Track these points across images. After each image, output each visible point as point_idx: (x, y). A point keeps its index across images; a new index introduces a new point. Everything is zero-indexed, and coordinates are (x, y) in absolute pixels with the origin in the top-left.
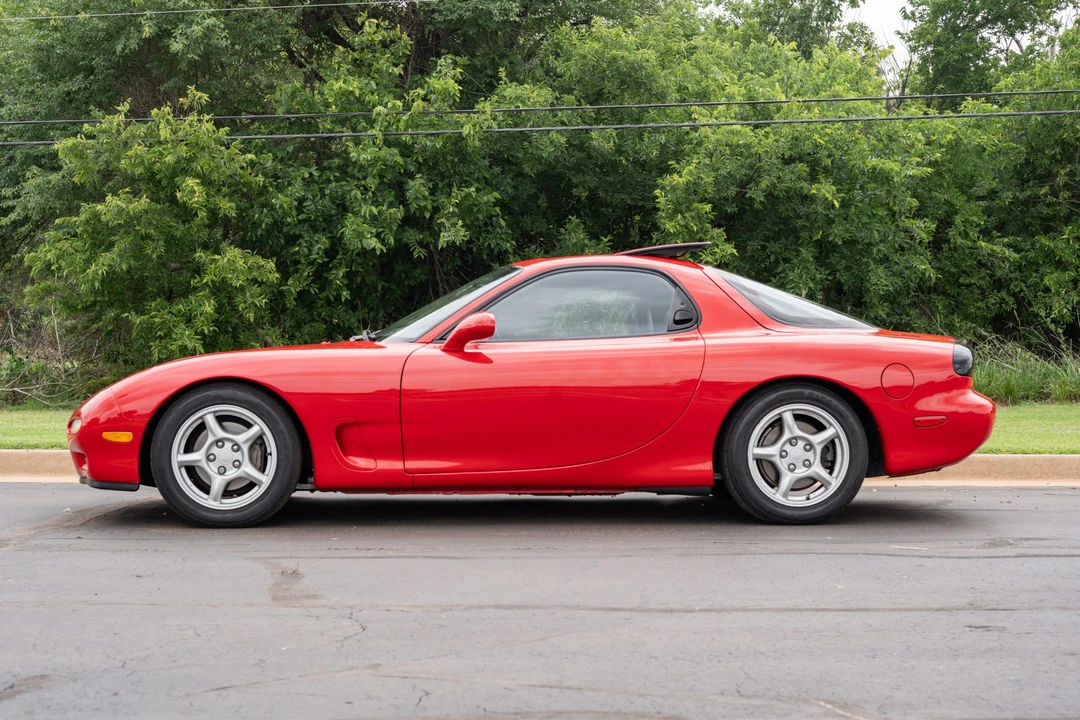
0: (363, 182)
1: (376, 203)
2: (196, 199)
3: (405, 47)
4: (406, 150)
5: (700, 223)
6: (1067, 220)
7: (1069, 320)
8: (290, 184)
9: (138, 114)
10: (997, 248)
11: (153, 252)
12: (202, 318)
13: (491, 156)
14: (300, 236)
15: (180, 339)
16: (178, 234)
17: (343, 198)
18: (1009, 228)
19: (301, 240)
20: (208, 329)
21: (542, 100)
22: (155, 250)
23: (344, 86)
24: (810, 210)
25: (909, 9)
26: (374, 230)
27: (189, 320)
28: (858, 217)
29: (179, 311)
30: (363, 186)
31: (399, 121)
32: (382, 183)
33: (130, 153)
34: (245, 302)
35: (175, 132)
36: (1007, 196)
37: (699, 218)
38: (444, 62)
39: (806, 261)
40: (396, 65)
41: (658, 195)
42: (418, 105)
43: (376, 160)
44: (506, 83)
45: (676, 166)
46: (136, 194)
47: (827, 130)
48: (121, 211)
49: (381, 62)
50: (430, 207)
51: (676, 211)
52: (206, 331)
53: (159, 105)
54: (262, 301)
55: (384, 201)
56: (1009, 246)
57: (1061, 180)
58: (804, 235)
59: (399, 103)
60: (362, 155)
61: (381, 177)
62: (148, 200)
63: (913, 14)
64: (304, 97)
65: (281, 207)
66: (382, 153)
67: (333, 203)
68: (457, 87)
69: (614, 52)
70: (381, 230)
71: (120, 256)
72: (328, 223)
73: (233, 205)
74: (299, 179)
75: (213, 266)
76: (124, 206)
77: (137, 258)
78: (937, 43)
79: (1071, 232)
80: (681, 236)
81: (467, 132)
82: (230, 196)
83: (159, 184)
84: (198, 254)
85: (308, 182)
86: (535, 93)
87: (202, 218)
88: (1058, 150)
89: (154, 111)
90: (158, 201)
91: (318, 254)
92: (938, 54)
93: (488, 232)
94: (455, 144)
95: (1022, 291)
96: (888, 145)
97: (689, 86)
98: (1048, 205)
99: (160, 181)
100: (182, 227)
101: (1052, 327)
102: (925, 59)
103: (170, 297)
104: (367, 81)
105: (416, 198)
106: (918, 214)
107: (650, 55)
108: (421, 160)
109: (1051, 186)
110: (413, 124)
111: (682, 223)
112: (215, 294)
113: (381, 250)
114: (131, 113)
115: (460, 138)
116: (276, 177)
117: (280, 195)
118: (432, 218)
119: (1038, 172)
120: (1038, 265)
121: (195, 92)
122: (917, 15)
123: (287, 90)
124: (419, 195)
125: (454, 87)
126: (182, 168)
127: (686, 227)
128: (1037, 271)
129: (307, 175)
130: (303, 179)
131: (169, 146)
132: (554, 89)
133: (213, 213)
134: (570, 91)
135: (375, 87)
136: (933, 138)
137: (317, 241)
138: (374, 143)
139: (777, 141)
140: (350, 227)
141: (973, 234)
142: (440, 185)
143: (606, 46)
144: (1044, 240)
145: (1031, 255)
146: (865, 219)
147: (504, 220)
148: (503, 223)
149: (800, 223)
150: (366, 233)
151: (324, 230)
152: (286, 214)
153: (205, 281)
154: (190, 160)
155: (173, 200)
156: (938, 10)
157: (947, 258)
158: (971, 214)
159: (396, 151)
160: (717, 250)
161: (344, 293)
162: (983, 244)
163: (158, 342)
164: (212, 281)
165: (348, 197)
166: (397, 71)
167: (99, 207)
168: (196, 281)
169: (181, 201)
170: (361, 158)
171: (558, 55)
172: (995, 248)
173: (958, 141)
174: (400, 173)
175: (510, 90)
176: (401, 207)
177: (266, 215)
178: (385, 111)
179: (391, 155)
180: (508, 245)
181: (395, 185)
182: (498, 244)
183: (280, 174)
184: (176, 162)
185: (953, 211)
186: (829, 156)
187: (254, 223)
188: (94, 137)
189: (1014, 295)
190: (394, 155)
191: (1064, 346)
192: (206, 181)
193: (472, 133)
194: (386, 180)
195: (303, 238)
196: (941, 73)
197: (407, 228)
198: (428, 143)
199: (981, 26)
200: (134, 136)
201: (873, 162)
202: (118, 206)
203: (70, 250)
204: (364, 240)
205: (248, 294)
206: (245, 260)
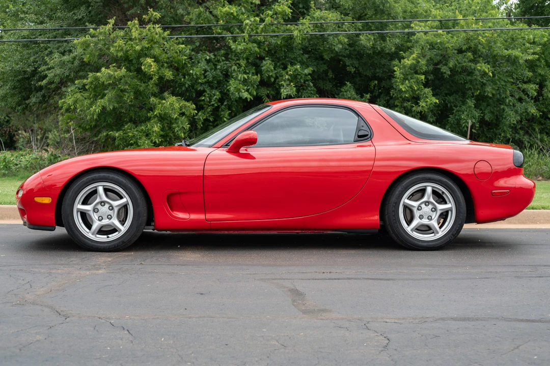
0: (238, 62)
1: (245, 73)
2: (152, 70)
4: (259, 44)
5: (418, 85)
8: (199, 62)
9: (121, 23)
12: (155, 134)
13: (303, 49)
14: (204, 91)
15: (143, 145)
16: (142, 89)
17: (227, 71)
19: (205, 93)
20: (159, 140)
21: (334, 17)
22: (128, 98)
23: (228, 10)
24: (473, 78)
26: (246, 88)
27: (147, 135)
28: (500, 82)
29: (142, 130)
30: (238, 64)
31: (257, 28)
32: (248, 62)
33: (115, 44)
34: (178, 127)
35: (140, 34)
37: (417, 82)
39: (470, 107)
41: (396, 70)
42: (268, 20)
43: (245, 49)
44: (314, 10)
45: (404, 54)
46: (119, 67)
47: (486, 34)
48: (110, 77)
50: (274, 76)
51: (405, 79)
52: (157, 142)
53: (132, 19)
54: (187, 126)
55: (249, 72)
58: (470, 93)
59: (258, 19)
60: (238, 47)
61: (247, 59)
62: (125, 70)
64: (205, 17)
66: (249, 46)
67: (222, 73)
68: (289, 10)
70: (249, 88)
71: (109, 101)
72: (219, 84)
73: (171, 73)
74: (203, 59)
75: (160, 106)
76: (112, 73)
77: (118, 102)
80: (408, 93)
81: (296, 35)
82: (169, 68)
83: (131, 62)
84: (151, 99)
85: (208, 61)
86: (330, 15)
87: (155, 80)
89: (129, 23)
90: (130, 71)
91: (214, 101)
93: (304, 89)
94: (287, 41)
96: (512, 43)
99: (132, 60)
100: (143, 85)
103: (136, 122)
104: (239, 8)
105: (267, 71)
108: (267, 49)
110: (265, 30)
111: (409, 85)
112: (161, 121)
113: (250, 99)
114: (115, 24)
115: (291, 38)
116: (191, 59)
117: (194, 68)
118: (275, 81)
121: (153, 12)
123: (196, 13)
124: (269, 70)
126: (144, 53)
127: (411, 87)
129: (208, 58)
130: (206, 60)
131: (137, 41)
132: (341, 13)
133: (161, 78)
134: (347, 15)
135: (244, 11)
136: (536, 40)
137: (214, 94)
138: (244, 41)
139: (458, 40)
140: (232, 85)
142: (278, 64)
146: (503, 83)
147: (312, 83)
148: (311, 84)
149: (468, 86)
150: (241, 89)
151: (216, 88)
152: (198, 78)
153: (155, 113)
154: (149, 49)
155: (139, 70)
157: (543, 103)
159: (255, 45)
160: (427, 100)
163: (129, 147)
164: (159, 113)
165: (230, 70)
167: (98, 74)
168: (150, 114)
169: (144, 71)
170: (238, 49)
174: (257, 57)
175: (318, 14)
176: (259, 75)
177: (188, 79)
178: (250, 23)
179: (253, 47)
181: (255, 63)
182: (309, 96)
183: (193, 57)
184: (141, 50)
187: (181, 84)
188: (96, 36)
190: (255, 48)
192: (156, 60)
193: (299, 35)
194: (250, 61)
195: (206, 92)
197: (262, 86)
198: (273, 41)
200: (117, 37)
201: (506, 52)
202: (109, 73)
203: (81, 98)
204: (240, 93)
205: (180, 122)
206: (178, 103)
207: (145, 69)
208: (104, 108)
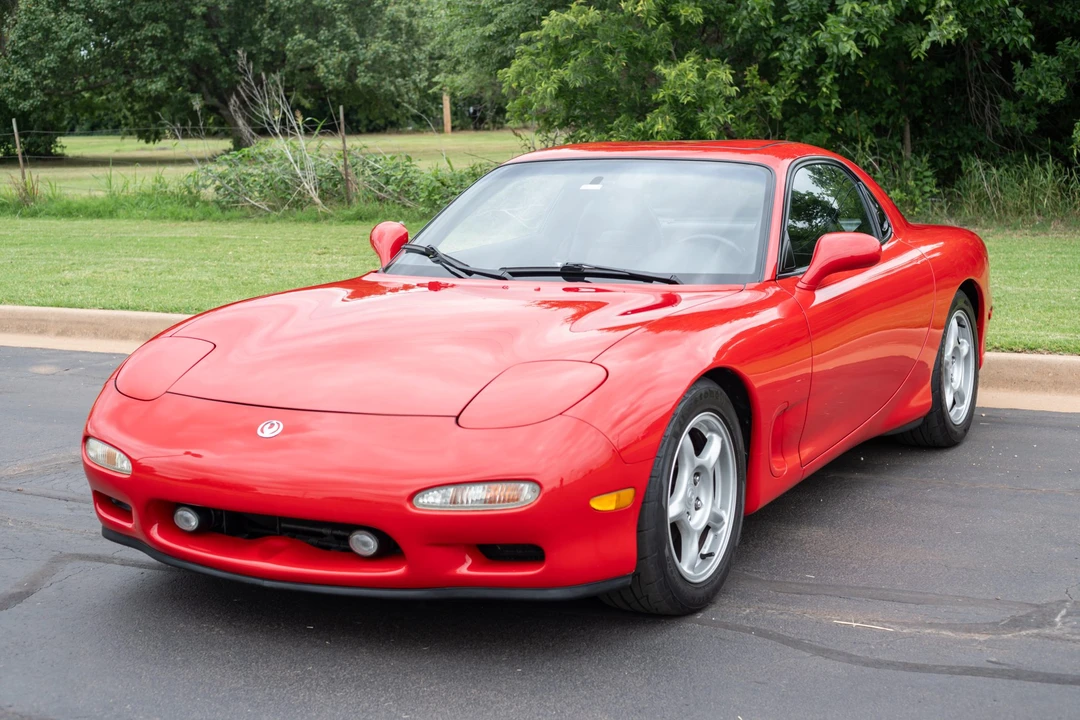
2: (642, 8)
11: (612, 67)
14: (782, 40)
16: (639, 45)
19: (784, 45)
22: (614, 65)
26: (855, 32)
29: (639, 130)
34: (706, 117)
48: (570, 26)
54: (726, 116)
70: (864, 30)
71: (576, 71)
76: (573, 19)
77: (594, 74)
84: (656, 67)
91: (799, 59)
100: (644, 36)
112: (672, 110)
113: (858, 55)
133: (674, 20)
137: (800, 44)
140: (825, 29)
150: (842, 36)
152: (760, 17)
153: (660, 95)
161: (834, 101)
164: (669, 96)
168: (656, 96)
169: (626, 11)
180: (1025, 39)
182: (1012, 39)
187: (733, 27)
195: (786, 41)
197: (911, 24)
202: (567, 20)
203: (532, 66)
204: (840, 44)
205: (712, 108)
206: (702, 74)
207: (626, 7)
208: (564, 85)
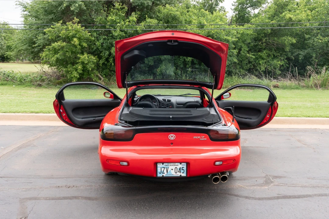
2: (76, 43)
3: (126, 10)
4: (126, 33)
6: (264, 49)
7: (264, 70)
8: (100, 40)
9: (64, 23)
10: (251, 56)
12: (79, 69)
14: (102, 51)
15: (74, 74)
16: (74, 51)
17: (112, 43)
18: (252, 51)
20: (80, 72)
21: (155, 22)
22: (69, 54)
23: (112, 18)
25: (233, 4)
27: (76, 70)
29: (74, 68)
31: (123, 27)
33: (62, 32)
34: (89, 66)
35: (72, 27)
36: (252, 44)
38: (133, 13)
40: (123, 13)
42: (127, 23)
43: (119, 35)
44: (148, 18)
46: (63, 42)
48: (59, 46)
49: (120, 13)
53: (69, 22)
54: (93, 66)
56: (253, 55)
57: (264, 41)
59: (123, 23)
62: (66, 43)
63: (234, 5)
64: (103, 20)
65: (98, 45)
66: (120, 33)
67: (110, 44)
69: (171, 12)
71: (60, 55)
72: (109, 49)
73: (87, 44)
75: (81, 58)
76: (60, 44)
77: (64, 56)
78: (239, 11)
79: (265, 52)
82: (86, 42)
83: (68, 39)
84: (78, 56)
88: (264, 35)
89: (67, 23)
91: (106, 55)
92: (239, 13)
95: (254, 64)
96: (228, 33)
97: (187, 19)
98: (261, 46)
100: (75, 49)
101: (261, 72)
102: (236, 14)
103: (72, 64)
104: (117, 17)
106: (235, 49)
107: (178, 13)
108: (129, 35)
109: (262, 42)
110: (126, 27)
112: (82, 64)
114: (62, 24)
115: (137, 31)
116: (97, 38)
117: (98, 42)
119: (259, 39)
120: (258, 58)
121: (76, 19)
122: (235, 5)
123: (98, 19)
125: (135, 19)
126: (74, 36)
128: (258, 60)
129: (104, 38)
130: (103, 38)
131: (71, 31)
132: (158, 20)
133: (82, 46)
134: (161, 20)
135: (119, 18)
136: (238, 32)
137: (106, 53)
139: (205, 32)
140: (113, 50)
141: (245, 52)
143: (169, 11)
144: (260, 53)
145: (257, 56)
154: (76, 34)
155: (71, 43)
156: (240, 4)
157: (240, 57)
158: (245, 48)
161: (112, 64)
162: (248, 55)
163: (69, 75)
164: (81, 61)
166: (124, 15)
168: (78, 61)
169: (73, 44)
170: (116, 34)
171: (159, 12)
172: (250, 55)
173: (243, 33)
175: (148, 20)
177: (95, 47)
178: (120, 25)
183: (98, 37)
184: (72, 35)
185: (241, 47)
186: (216, 36)
187: (92, 48)
188: (54, 28)
189: (253, 65)
190: (123, 34)
191: (263, 76)
192: (79, 39)
193: (139, 29)
196: (239, 18)
198: (130, 31)
199: (248, 7)
200: (63, 28)
201: (225, 37)
203: (49, 54)
205: (90, 64)
206: (88, 57)
208: (57, 58)
